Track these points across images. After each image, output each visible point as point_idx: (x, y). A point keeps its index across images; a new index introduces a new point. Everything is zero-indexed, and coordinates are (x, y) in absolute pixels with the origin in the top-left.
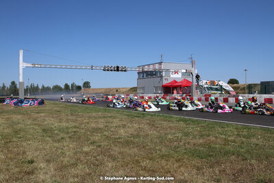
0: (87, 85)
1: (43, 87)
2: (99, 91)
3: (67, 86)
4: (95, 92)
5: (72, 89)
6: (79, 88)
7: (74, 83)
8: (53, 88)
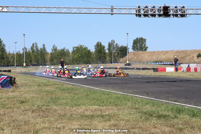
0: (140, 44)
1: (55, 49)
2: (163, 57)
3: (99, 47)
4: (154, 58)
5: (110, 53)
6: (123, 51)
7: (113, 41)
8: (74, 52)
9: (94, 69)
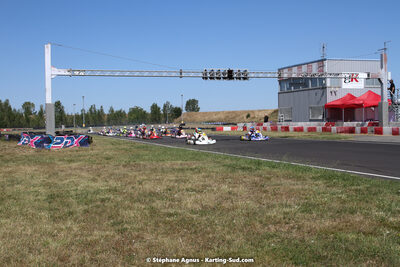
0: (192, 105)
1: (111, 110)
2: (215, 117)
3: (155, 108)
4: (207, 118)
5: (165, 115)
6: (177, 112)
7: (168, 103)
8: (130, 113)
9: (149, 129)
